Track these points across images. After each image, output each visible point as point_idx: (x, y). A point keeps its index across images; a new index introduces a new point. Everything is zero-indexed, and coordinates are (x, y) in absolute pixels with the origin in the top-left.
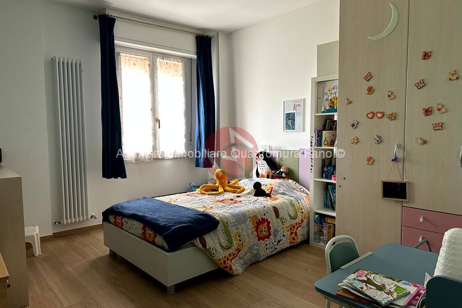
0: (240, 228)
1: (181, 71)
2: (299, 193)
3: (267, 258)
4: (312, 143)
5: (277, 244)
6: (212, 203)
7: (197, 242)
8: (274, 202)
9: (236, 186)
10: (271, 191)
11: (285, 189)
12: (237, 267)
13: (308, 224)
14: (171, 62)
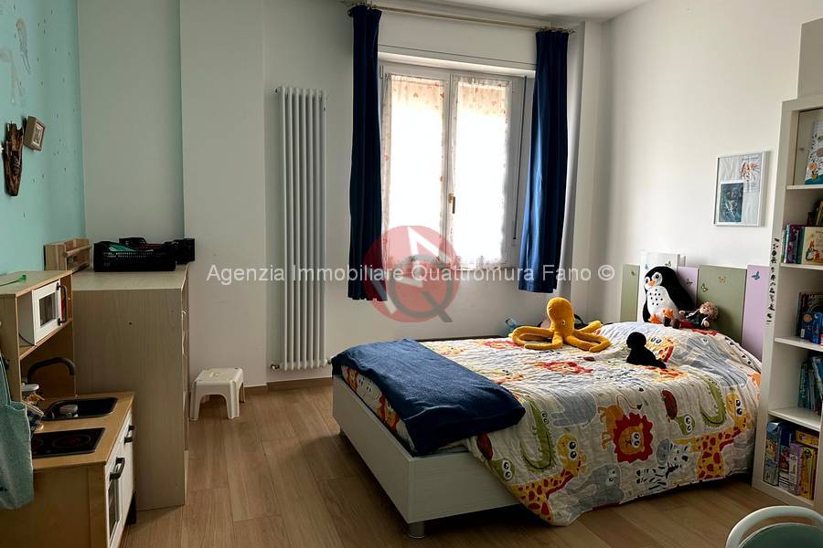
0: (576, 429)
1: (503, 105)
2: (736, 367)
3: (640, 500)
4: (774, 253)
5: (667, 474)
6: (526, 366)
7: (473, 444)
8: (669, 381)
9: (593, 337)
10: (668, 355)
11: (703, 354)
12: (561, 508)
13: (753, 439)
14: (485, 87)
